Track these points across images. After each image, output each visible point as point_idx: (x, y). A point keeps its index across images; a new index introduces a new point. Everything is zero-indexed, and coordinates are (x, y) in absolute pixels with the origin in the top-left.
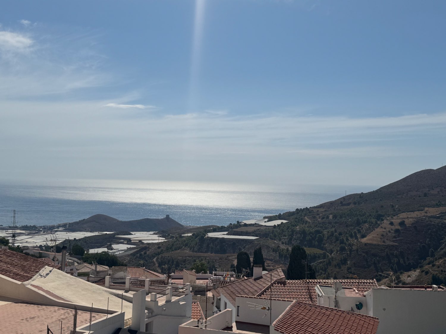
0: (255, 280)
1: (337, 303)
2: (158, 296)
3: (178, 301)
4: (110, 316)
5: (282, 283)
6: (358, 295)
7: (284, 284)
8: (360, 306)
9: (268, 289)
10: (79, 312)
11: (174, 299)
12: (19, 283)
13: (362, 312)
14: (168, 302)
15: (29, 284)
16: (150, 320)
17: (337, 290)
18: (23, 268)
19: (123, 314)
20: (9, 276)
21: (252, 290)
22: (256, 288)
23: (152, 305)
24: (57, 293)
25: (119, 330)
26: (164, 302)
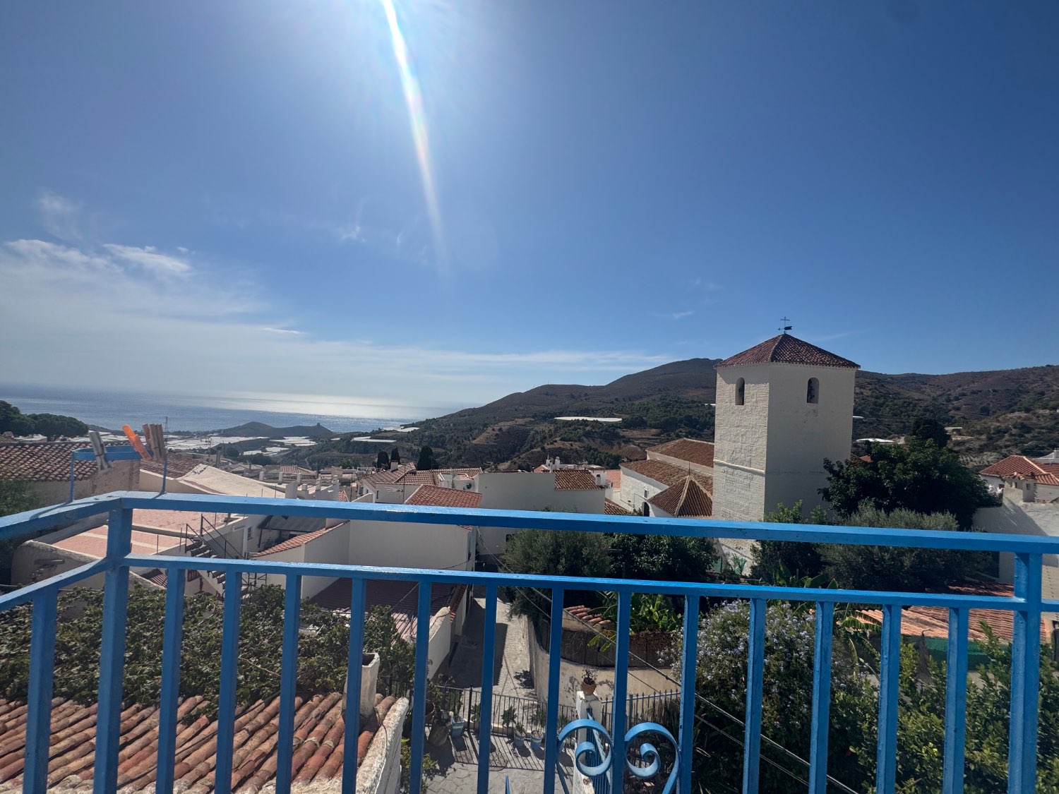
0: (392, 472)
1: (453, 485)
2: (308, 486)
3: (327, 489)
5: (413, 473)
6: (468, 479)
7: (415, 473)
8: (469, 486)
9: (402, 478)
11: (323, 488)
12: (172, 479)
13: (471, 490)
14: (317, 490)
15: (181, 480)
17: (454, 476)
18: (176, 466)
20: (161, 474)
21: (389, 479)
22: (392, 478)
24: (210, 487)
26: (314, 491)
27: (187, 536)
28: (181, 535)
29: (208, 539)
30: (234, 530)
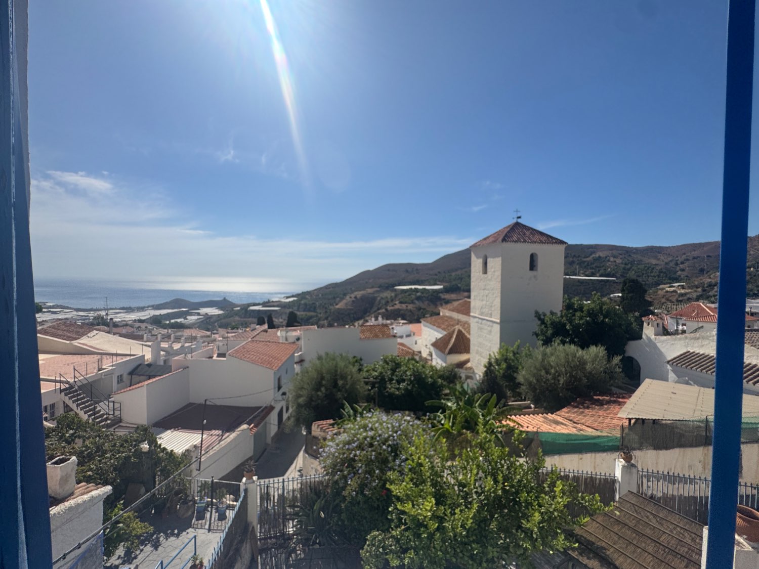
1: (286, 339)
2: (174, 344)
3: (191, 345)
4: (132, 357)
5: (265, 331)
8: (298, 339)
10: (104, 356)
11: (187, 345)
12: (68, 342)
14: (182, 346)
15: (75, 343)
16: (166, 358)
17: (287, 332)
19: (143, 356)
20: (62, 339)
23: (169, 350)
24: (98, 347)
25: (140, 365)
26: (179, 347)
27: (60, 382)
28: (55, 381)
29: (79, 384)
30: (103, 377)
